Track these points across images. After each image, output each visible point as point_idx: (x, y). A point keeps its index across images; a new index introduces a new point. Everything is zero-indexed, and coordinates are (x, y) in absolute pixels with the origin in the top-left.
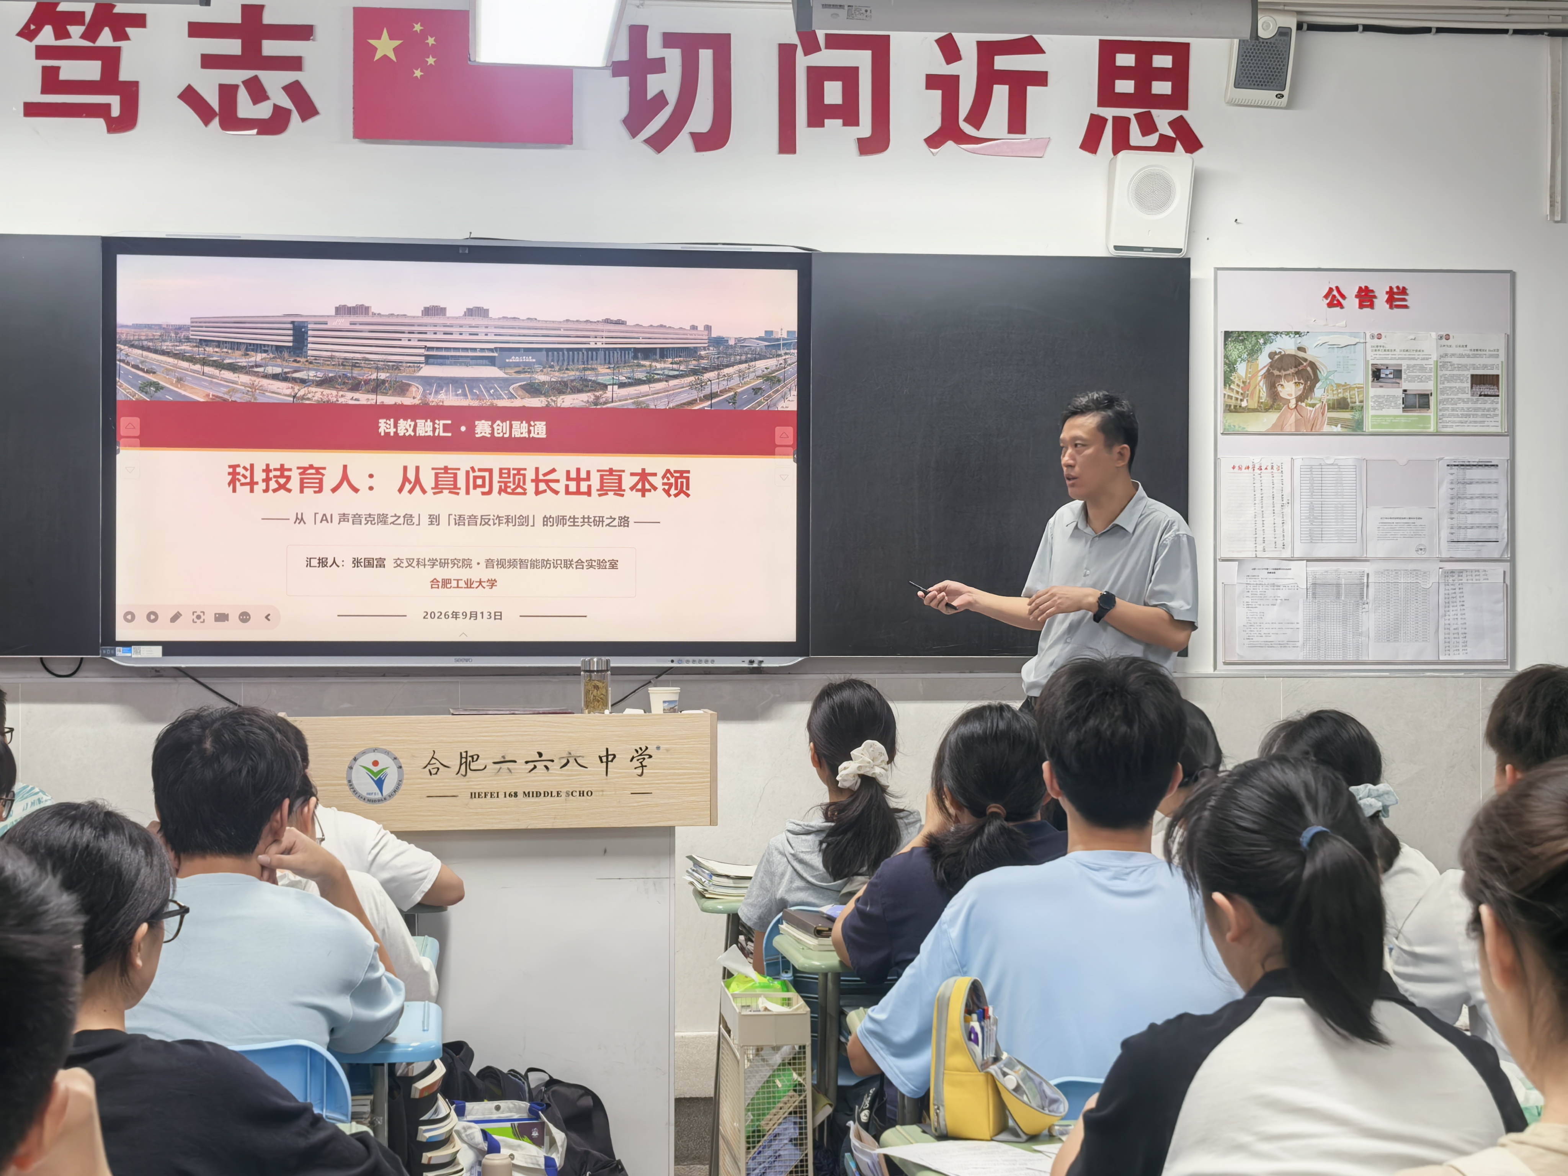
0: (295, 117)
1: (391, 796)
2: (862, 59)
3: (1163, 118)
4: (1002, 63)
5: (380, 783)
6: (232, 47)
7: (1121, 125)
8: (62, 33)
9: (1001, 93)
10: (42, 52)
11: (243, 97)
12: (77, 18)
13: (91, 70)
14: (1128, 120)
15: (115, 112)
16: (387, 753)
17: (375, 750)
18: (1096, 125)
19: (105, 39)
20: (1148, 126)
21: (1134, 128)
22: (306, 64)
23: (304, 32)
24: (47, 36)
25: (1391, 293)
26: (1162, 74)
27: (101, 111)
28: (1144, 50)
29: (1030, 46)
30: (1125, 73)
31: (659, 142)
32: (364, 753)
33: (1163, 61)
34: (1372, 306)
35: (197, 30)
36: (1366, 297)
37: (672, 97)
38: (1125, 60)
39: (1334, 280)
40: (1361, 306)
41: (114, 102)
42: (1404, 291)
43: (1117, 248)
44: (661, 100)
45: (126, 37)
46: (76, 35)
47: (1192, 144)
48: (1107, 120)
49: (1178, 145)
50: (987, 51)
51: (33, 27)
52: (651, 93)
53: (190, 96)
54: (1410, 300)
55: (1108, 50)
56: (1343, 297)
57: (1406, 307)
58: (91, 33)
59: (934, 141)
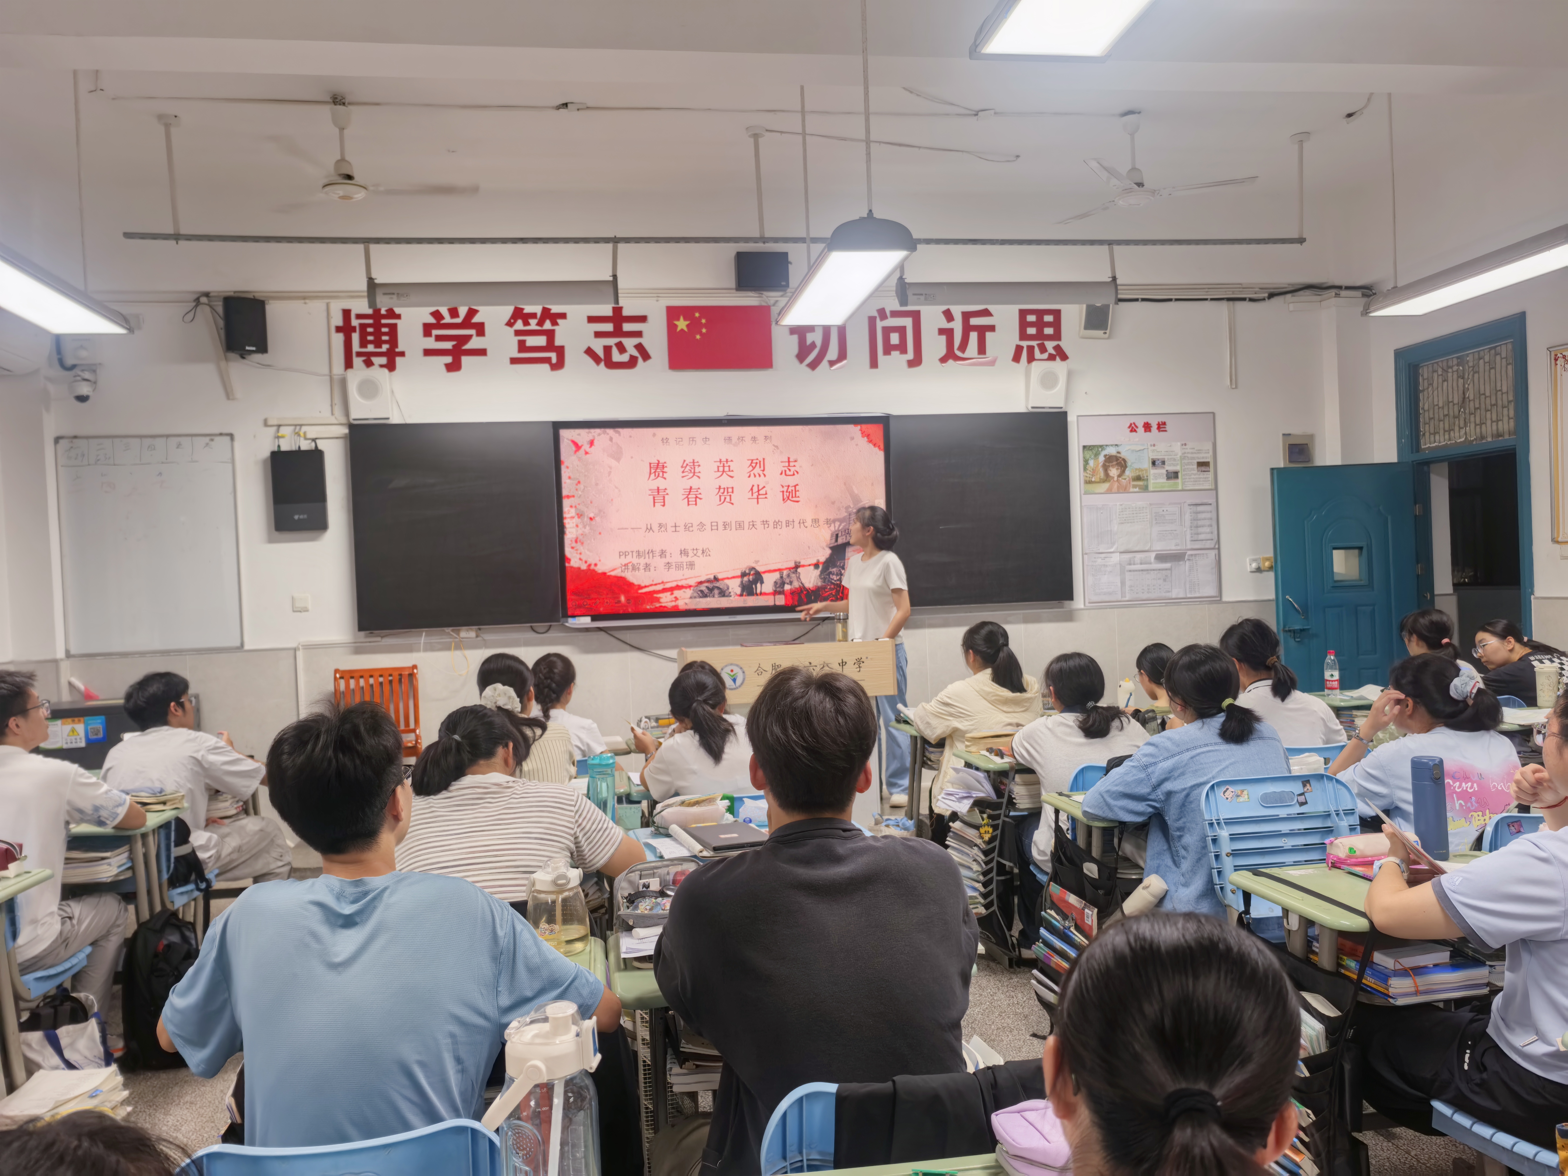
0: (640, 360)
1: (740, 686)
2: (908, 322)
3: (1050, 345)
4: (974, 321)
5: (734, 680)
6: (609, 327)
7: (1031, 349)
8: (526, 323)
9: (974, 336)
10: (518, 333)
11: (615, 351)
12: (533, 315)
13: (541, 341)
14: (1033, 347)
15: (554, 360)
16: (737, 665)
17: (731, 664)
18: (1019, 349)
19: (548, 325)
20: (1043, 349)
21: (1037, 351)
22: (644, 334)
23: (643, 319)
24: (519, 326)
25: (1159, 425)
26: (1049, 324)
27: (547, 360)
28: (1040, 313)
29: (986, 313)
30: (1031, 324)
31: (813, 366)
32: (726, 666)
33: (1048, 318)
34: (1150, 431)
35: (592, 319)
36: (1147, 427)
37: (819, 343)
38: (1031, 318)
39: (1132, 420)
40: (1145, 431)
41: (553, 356)
42: (1164, 424)
43: (1033, 408)
44: (813, 345)
45: (557, 324)
46: (533, 325)
47: (1064, 357)
48: (1022, 347)
49: (1058, 358)
50: (966, 316)
51: (512, 321)
52: (809, 342)
53: (590, 352)
54: (1168, 427)
55: (1023, 313)
56: (1137, 427)
57: (1166, 431)
58: (540, 323)
59: (943, 360)
